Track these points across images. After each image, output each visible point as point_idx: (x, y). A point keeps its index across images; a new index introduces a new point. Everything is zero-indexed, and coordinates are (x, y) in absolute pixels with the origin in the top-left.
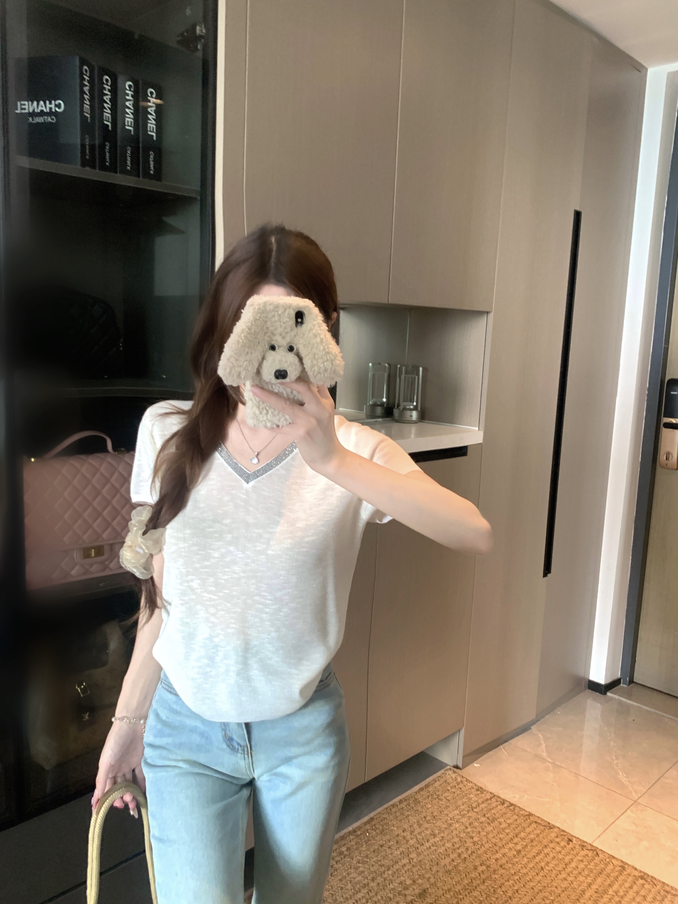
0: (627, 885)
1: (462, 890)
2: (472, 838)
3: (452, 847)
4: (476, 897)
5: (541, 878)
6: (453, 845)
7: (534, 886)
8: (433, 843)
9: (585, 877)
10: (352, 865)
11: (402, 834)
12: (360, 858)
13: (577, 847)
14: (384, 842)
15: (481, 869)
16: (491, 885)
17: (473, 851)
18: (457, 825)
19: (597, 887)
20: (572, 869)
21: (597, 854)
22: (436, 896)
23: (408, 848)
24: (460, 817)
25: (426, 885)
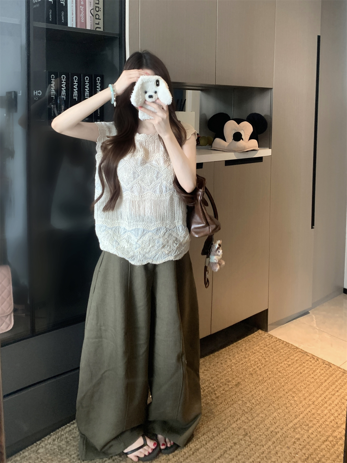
2: (265, 359)
3: (255, 363)
4: (265, 386)
5: (300, 377)
7: (296, 381)
8: (245, 361)
9: (324, 377)
11: (229, 357)
12: (206, 369)
13: (321, 363)
14: (219, 361)
15: (269, 373)
16: (273, 380)
17: (265, 365)
18: (258, 353)
19: (330, 382)
20: (317, 373)
21: (331, 366)
22: (244, 385)
24: (260, 350)
25: (239, 380)
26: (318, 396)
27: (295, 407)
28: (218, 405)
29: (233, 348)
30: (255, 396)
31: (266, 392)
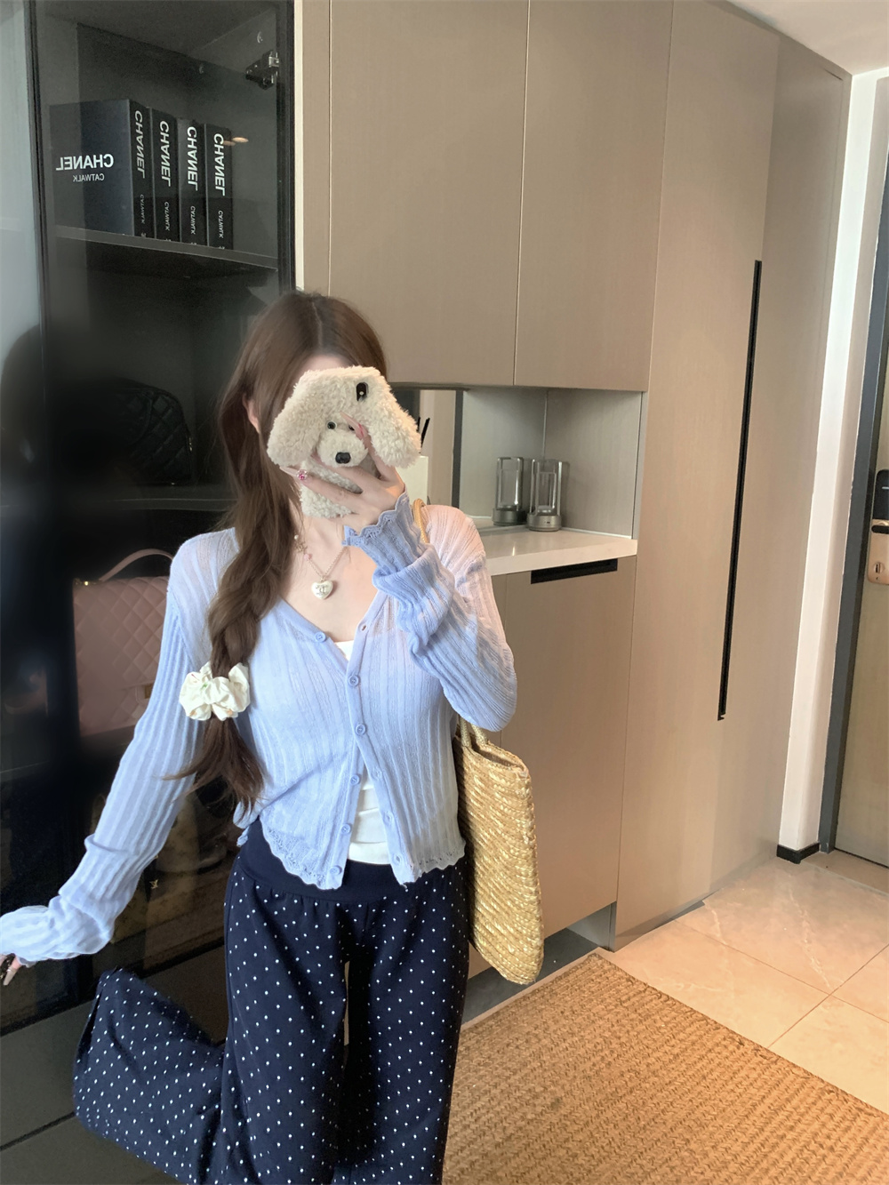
0: (810, 1100)
1: (604, 1100)
2: (619, 1038)
3: (594, 1049)
4: (620, 1110)
5: (703, 1089)
6: (595, 1047)
7: (692, 1098)
8: (571, 1043)
9: (757, 1089)
11: (534, 1032)
12: (482, 1059)
13: (749, 1052)
14: (511, 1041)
15: (629, 1077)
16: (640, 1096)
17: (619, 1054)
18: (601, 1022)
19: (771, 1101)
20: (741, 1079)
21: (774, 1062)
22: (571, 1107)
23: (540, 1049)
24: (606, 1012)
25: (561, 1094)
26: (746, 1140)
27: (693, 1169)
28: (510, 1159)
29: (543, 1007)
30: (597, 1135)
31: (622, 1126)
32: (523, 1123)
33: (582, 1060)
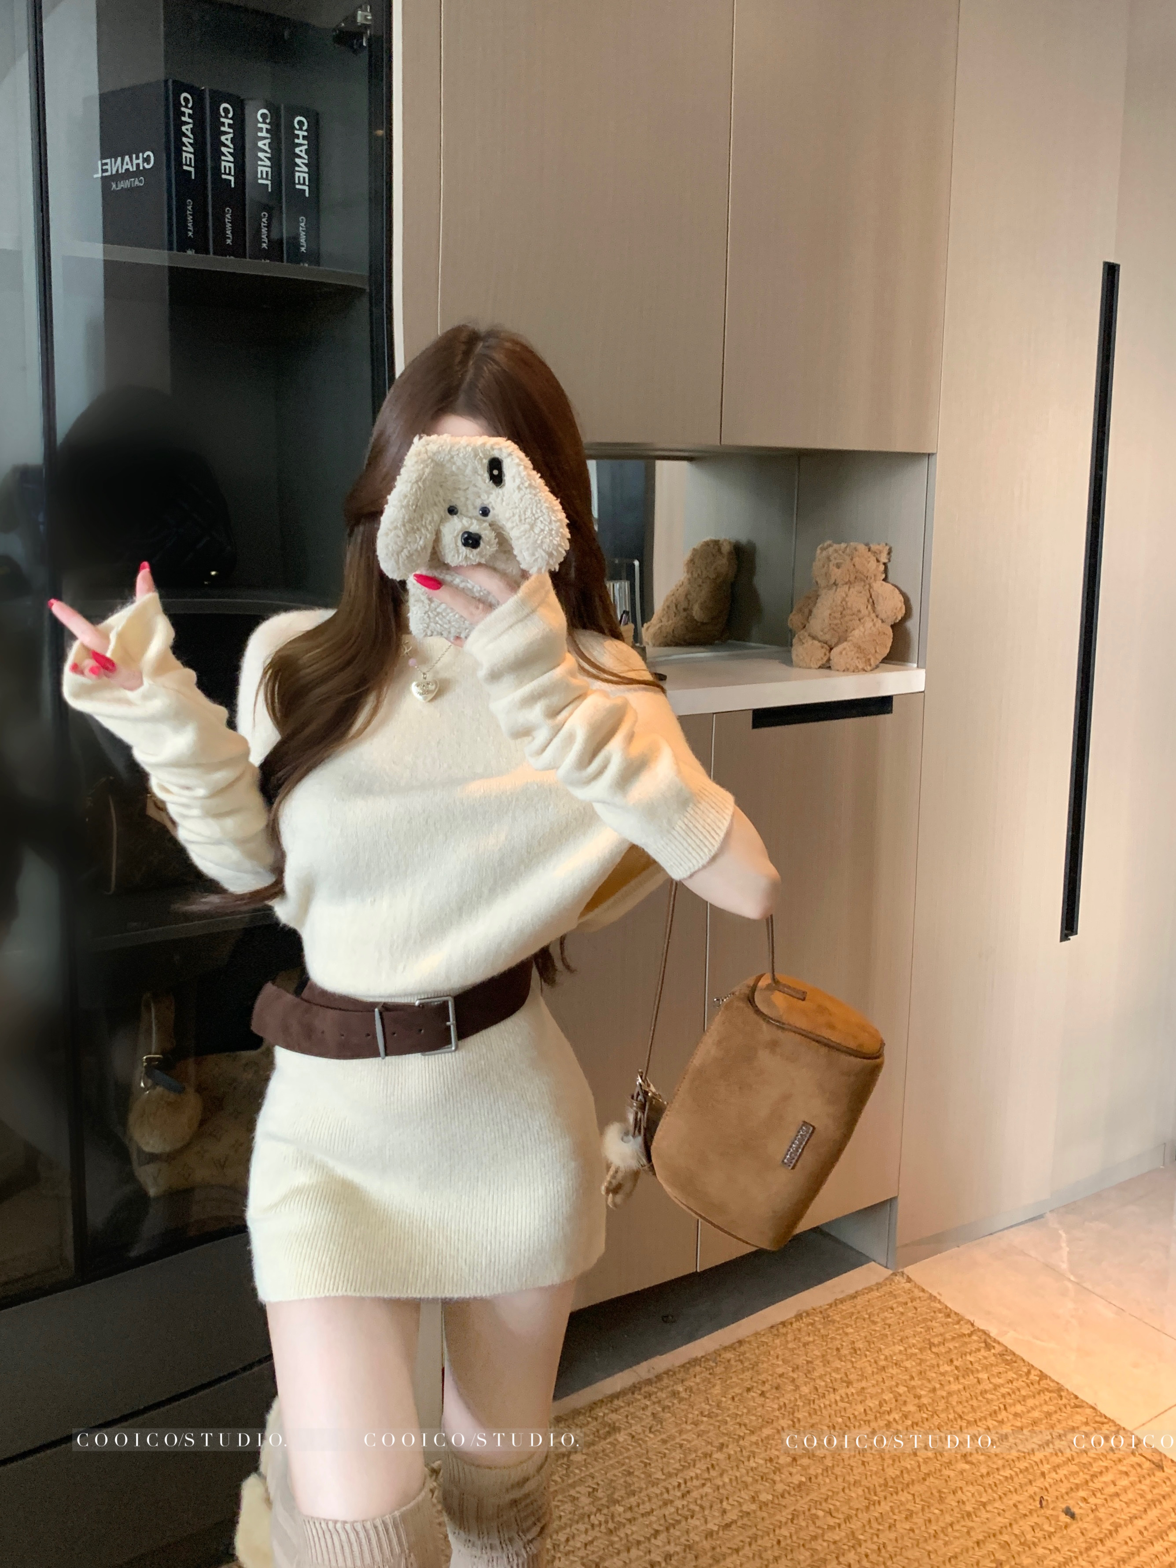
1: (880, 1486)
6: (881, 1405)
7: (1019, 1502)
8: (844, 1396)
9: (1126, 1503)
10: (690, 1416)
11: (791, 1374)
15: (924, 1457)
17: (916, 1421)
20: (1103, 1485)
23: (796, 1400)
24: (904, 1358)
32: (754, 1507)
33: (857, 1424)
